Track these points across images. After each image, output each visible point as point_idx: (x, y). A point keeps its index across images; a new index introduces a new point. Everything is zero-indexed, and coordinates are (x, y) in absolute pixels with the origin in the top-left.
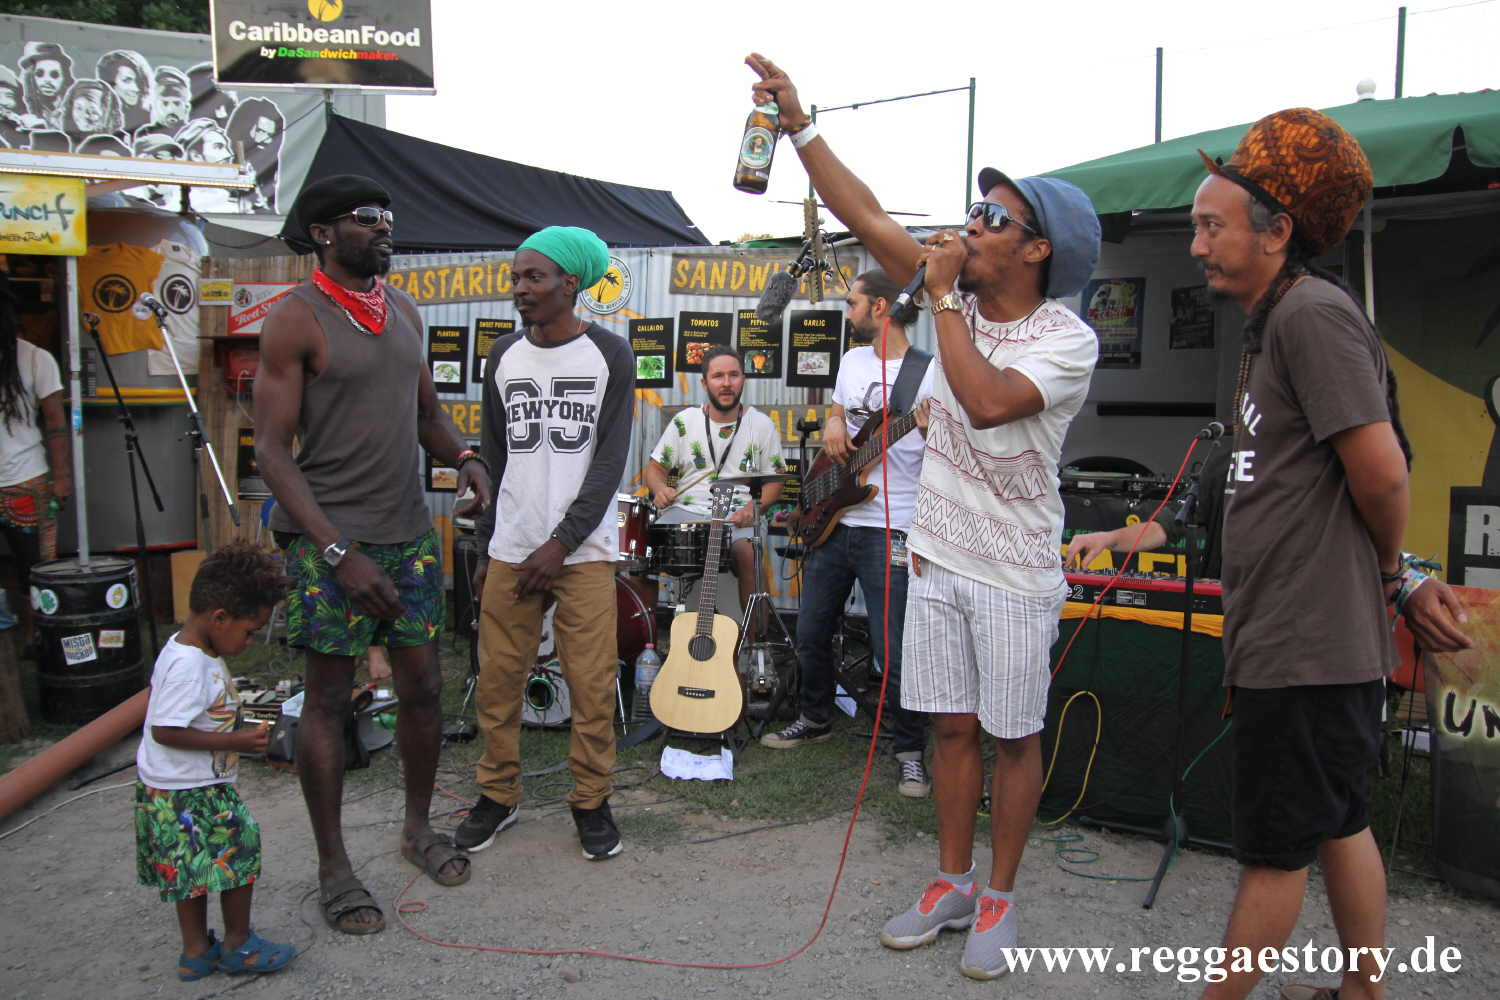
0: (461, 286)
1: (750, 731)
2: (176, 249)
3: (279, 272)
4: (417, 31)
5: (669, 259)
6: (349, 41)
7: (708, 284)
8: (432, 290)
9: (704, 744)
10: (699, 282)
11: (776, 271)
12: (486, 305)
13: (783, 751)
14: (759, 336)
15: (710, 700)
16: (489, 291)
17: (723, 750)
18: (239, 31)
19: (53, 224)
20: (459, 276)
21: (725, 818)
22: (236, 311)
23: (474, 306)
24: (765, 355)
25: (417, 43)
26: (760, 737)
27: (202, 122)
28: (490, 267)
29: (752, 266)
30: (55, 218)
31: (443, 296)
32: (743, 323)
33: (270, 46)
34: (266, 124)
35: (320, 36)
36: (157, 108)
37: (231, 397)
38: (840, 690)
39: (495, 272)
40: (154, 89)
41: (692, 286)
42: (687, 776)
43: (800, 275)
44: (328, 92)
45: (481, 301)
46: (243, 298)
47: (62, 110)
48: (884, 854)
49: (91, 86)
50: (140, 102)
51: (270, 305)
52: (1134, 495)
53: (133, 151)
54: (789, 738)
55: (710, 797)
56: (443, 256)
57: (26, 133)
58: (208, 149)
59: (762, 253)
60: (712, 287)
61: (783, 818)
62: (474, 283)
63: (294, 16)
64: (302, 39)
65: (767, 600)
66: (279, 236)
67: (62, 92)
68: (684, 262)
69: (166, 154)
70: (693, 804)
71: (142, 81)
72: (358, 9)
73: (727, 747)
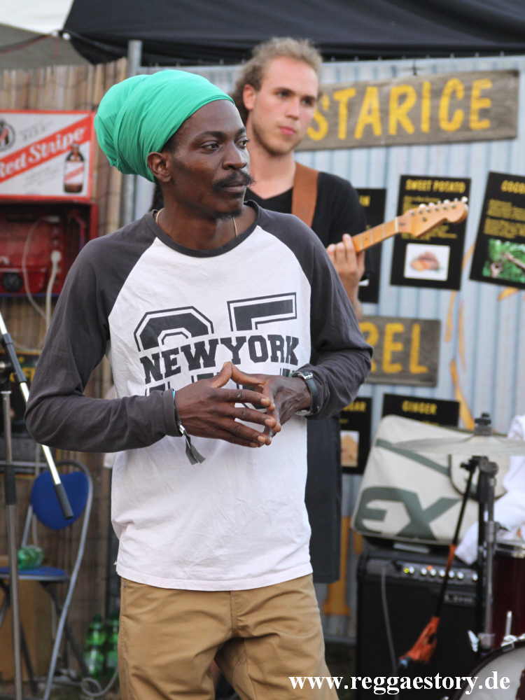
0: (374, 120)
3: (60, 92)
8: (324, 125)
12: (419, 152)
16: (425, 127)
20: (372, 101)
23: (398, 153)
28: (427, 86)
31: (342, 135)
39: (436, 93)
45: (410, 144)
51: (44, 147)
56: (344, 66)
62: (398, 114)
66: (61, 33)
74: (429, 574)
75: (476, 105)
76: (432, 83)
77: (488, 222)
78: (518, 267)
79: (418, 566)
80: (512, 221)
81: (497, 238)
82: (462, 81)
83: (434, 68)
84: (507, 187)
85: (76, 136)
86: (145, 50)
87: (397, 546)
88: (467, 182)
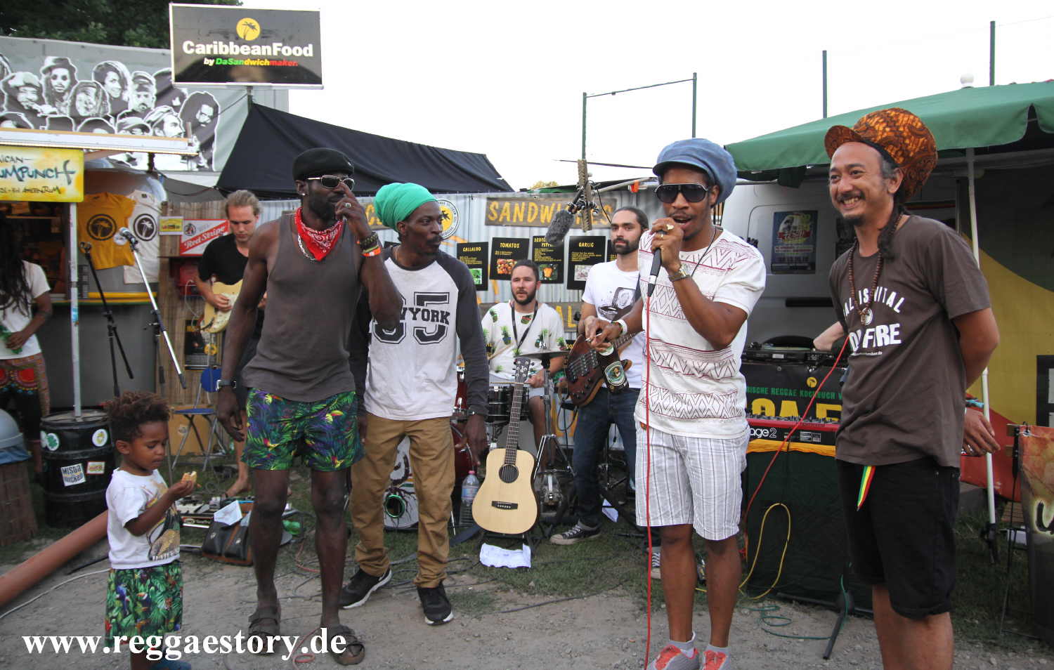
1: (543, 532)
2: (144, 196)
3: (215, 211)
4: (311, 46)
5: (484, 202)
6: (264, 53)
7: (512, 218)
9: (510, 542)
10: (505, 217)
11: (559, 210)
13: (566, 546)
14: (548, 254)
15: (514, 511)
17: (524, 546)
18: (189, 47)
19: (61, 181)
21: (525, 595)
22: (185, 238)
24: (552, 267)
25: (311, 54)
26: (550, 536)
27: (163, 108)
29: (542, 206)
30: (63, 177)
32: (537, 245)
33: (210, 57)
34: (207, 110)
35: (245, 50)
36: (133, 99)
37: (181, 298)
38: (606, 503)
40: (131, 86)
41: (500, 220)
42: (498, 565)
43: (576, 212)
44: (250, 88)
46: (190, 229)
47: (68, 102)
48: (638, 620)
49: (88, 85)
50: (121, 95)
52: (812, 364)
53: (116, 129)
54: (570, 537)
55: (514, 579)
57: (44, 117)
58: (167, 126)
59: (549, 196)
60: (515, 221)
61: (566, 595)
63: (227, 38)
64: (232, 52)
65: (554, 440)
66: (215, 187)
67: (69, 90)
68: (495, 204)
69: (138, 131)
70: (503, 584)
71: (123, 82)
72: (270, 31)
73: (527, 544)
85: (222, 229)
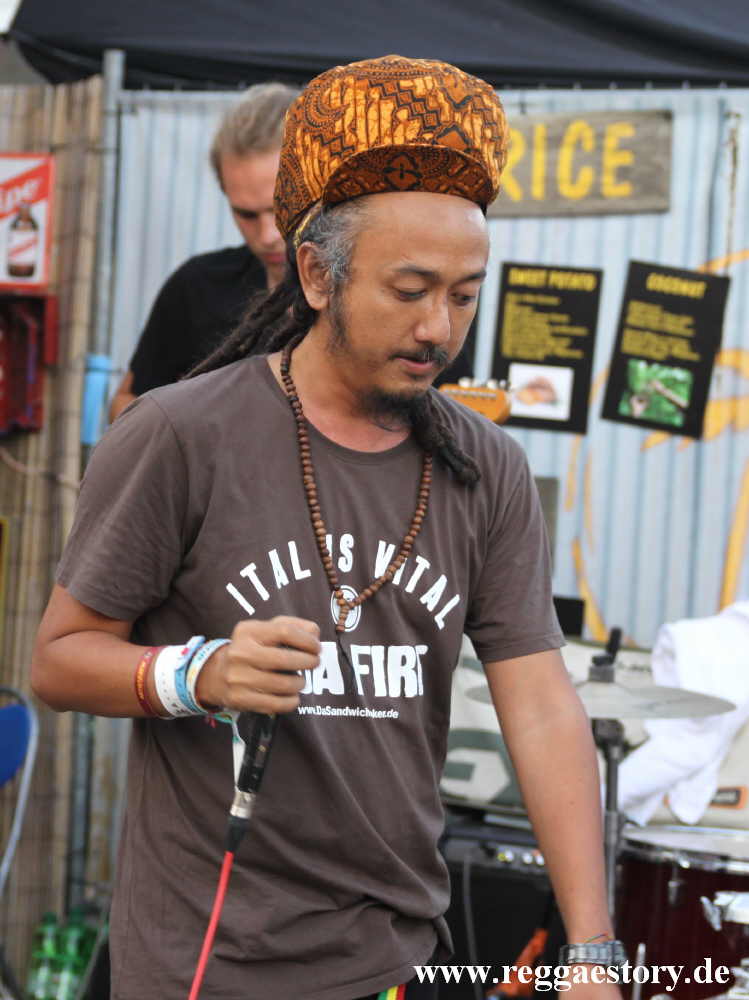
12: (528, 229)
16: (538, 191)
28: (540, 132)
39: (554, 142)
45: (515, 217)
74: (534, 864)
75: (613, 160)
76: (549, 127)
77: (628, 334)
78: (671, 402)
79: (518, 850)
80: (662, 333)
81: (640, 358)
82: (591, 125)
83: (551, 105)
84: (655, 283)
85: (26, 191)
86: (130, 65)
87: (490, 818)
88: (598, 275)
